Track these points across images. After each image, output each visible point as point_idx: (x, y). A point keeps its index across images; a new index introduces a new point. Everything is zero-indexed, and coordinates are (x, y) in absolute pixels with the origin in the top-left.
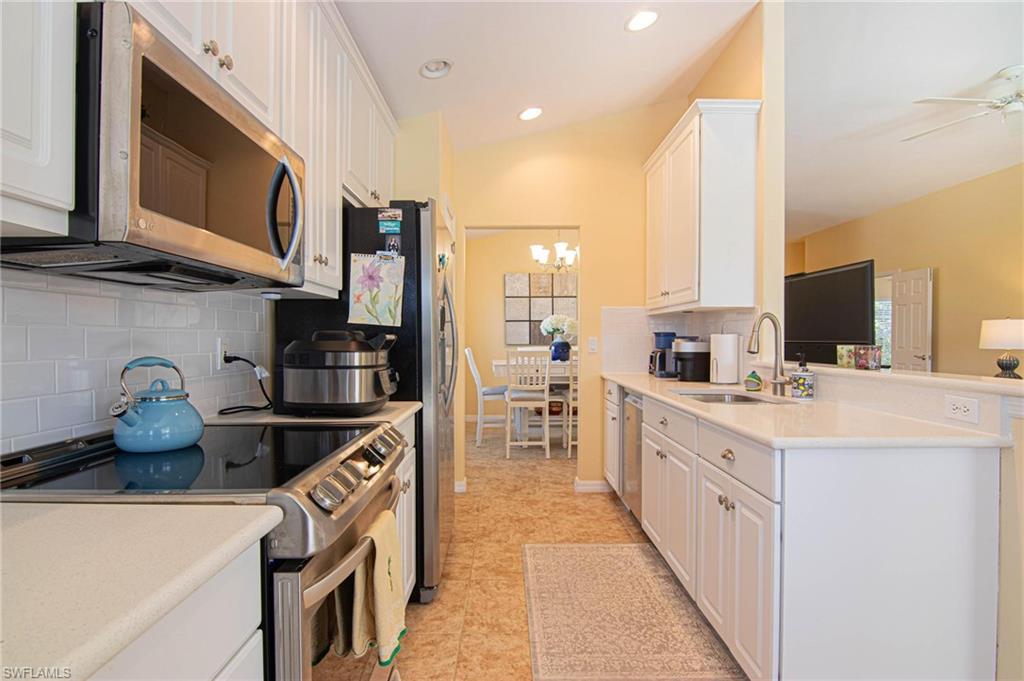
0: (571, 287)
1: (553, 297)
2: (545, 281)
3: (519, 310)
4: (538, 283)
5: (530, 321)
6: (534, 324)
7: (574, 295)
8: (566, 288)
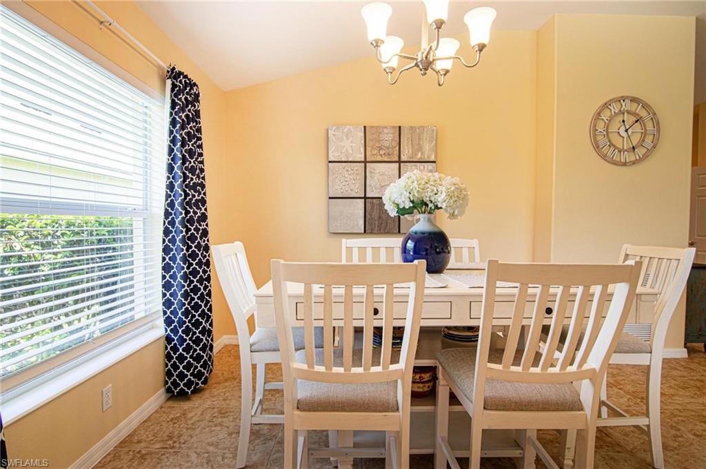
0: (427, 147)
1: (400, 162)
2: (389, 138)
3: (349, 181)
4: (379, 141)
5: (365, 198)
6: (372, 205)
7: (432, 159)
8: (420, 149)
